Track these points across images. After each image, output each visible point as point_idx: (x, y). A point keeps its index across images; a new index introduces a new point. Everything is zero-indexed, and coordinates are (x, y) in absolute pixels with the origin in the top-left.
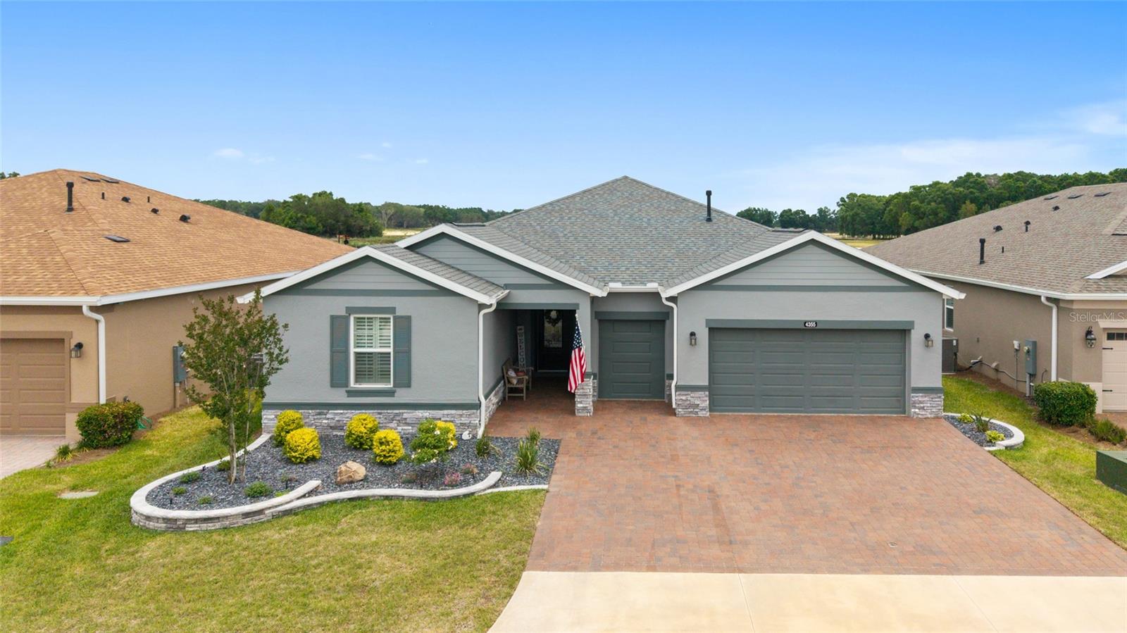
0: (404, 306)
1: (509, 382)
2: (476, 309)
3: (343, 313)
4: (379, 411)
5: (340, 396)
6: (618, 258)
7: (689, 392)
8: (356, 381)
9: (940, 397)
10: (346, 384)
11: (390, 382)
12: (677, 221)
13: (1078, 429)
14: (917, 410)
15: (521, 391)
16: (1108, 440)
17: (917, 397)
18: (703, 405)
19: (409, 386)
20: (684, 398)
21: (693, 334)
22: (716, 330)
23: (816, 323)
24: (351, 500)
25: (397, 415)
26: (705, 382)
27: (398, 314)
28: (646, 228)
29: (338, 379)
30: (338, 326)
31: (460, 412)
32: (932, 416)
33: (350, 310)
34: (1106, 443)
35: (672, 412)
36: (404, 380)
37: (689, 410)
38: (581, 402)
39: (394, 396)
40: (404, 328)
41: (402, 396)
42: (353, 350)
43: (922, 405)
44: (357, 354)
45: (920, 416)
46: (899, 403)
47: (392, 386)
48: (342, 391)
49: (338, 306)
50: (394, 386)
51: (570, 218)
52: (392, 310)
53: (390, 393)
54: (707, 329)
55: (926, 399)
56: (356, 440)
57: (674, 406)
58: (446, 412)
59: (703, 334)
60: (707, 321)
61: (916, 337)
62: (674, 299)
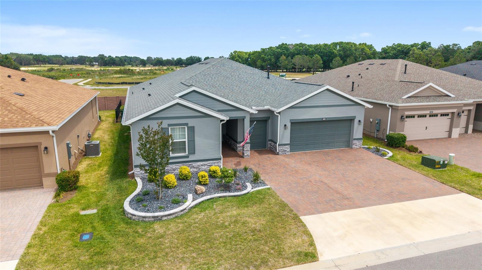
0: (191, 122)
2: (220, 122)
3: (167, 127)
4: (183, 164)
7: (283, 146)
8: (173, 153)
9: (361, 141)
13: (402, 148)
14: (354, 146)
16: (414, 151)
17: (354, 141)
18: (288, 150)
19: (194, 153)
20: (282, 148)
21: (285, 125)
22: (292, 123)
23: (326, 119)
25: (190, 165)
26: (289, 143)
27: (189, 125)
31: (214, 162)
32: (359, 147)
33: (169, 125)
34: (413, 152)
35: (277, 154)
36: (192, 151)
37: (283, 152)
38: (246, 153)
39: (188, 158)
40: (192, 130)
41: (192, 158)
43: (356, 144)
45: (355, 148)
46: (349, 144)
47: (187, 153)
49: (164, 124)
52: (186, 124)
54: (290, 123)
55: (358, 142)
57: (278, 151)
58: (209, 162)
59: (289, 125)
60: (291, 120)
61: (356, 121)
62: (279, 113)
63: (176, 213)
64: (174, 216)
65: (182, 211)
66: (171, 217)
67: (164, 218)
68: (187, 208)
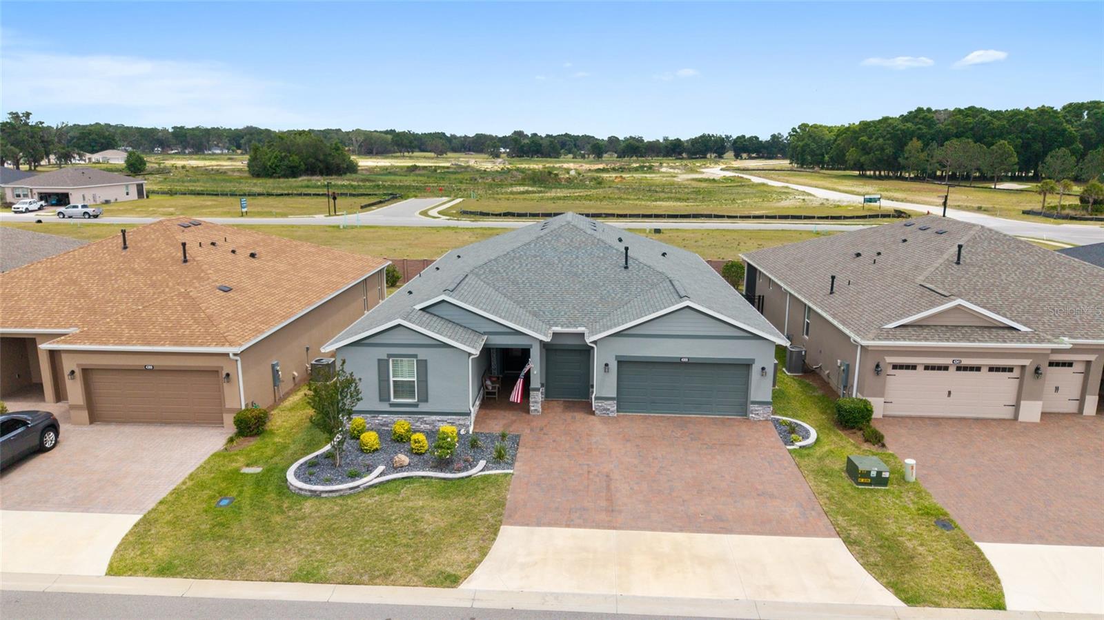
0: (423, 354)
1: (487, 388)
2: (467, 355)
3: (385, 357)
4: (409, 416)
5: (385, 406)
6: (559, 303)
7: (604, 401)
8: (395, 397)
9: (770, 408)
10: (389, 399)
11: (415, 398)
12: (603, 268)
13: (857, 431)
14: (753, 415)
15: (494, 393)
16: (870, 442)
17: (754, 407)
18: (613, 409)
19: (427, 401)
20: (600, 404)
21: (606, 365)
22: (623, 363)
23: (688, 359)
24: (403, 478)
25: (420, 418)
26: (615, 395)
27: (419, 358)
28: (581, 275)
29: (384, 397)
30: (382, 365)
31: (458, 417)
32: (764, 419)
33: (390, 356)
35: (593, 413)
36: (424, 398)
37: (604, 412)
38: (533, 406)
39: (418, 407)
40: (423, 366)
41: (423, 407)
42: (392, 379)
43: (757, 412)
44: (394, 381)
45: (756, 419)
46: (742, 409)
47: (416, 401)
48: (386, 403)
49: (382, 353)
50: (418, 401)
51: (527, 265)
52: (415, 356)
53: (415, 405)
54: (616, 362)
55: (761, 408)
56: (399, 437)
57: (594, 409)
58: (450, 417)
59: (613, 365)
60: (616, 356)
61: (756, 369)
62: (595, 342)
63: (341, 490)
64: (337, 494)
65: (351, 489)
66: (334, 495)
67: (324, 495)
68: (361, 487)
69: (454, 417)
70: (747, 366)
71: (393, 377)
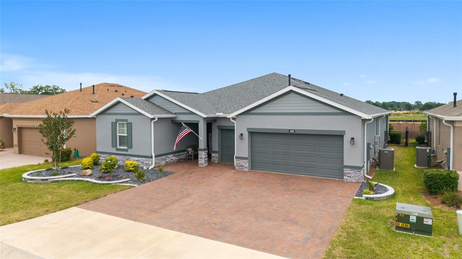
0: (130, 119)
2: (150, 120)
3: (114, 121)
4: (124, 157)
5: (114, 151)
7: (240, 160)
8: (120, 145)
10: (116, 146)
11: (126, 146)
14: (347, 177)
17: (347, 170)
18: (246, 166)
19: (132, 148)
20: (239, 162)
21: (242, 134)
22: (252, 133)
23: (294, 131)
25: (128, 158)
27: (128, 121)
29: (114, 145)
30: (114, 125)
32: (355, 181)
33: (117, 120)
35: (234, 168)
36: (130, 146)
37: (240, 168)
38: (200, 161)
39: (127, 151)
40: (130, 126)
41: (130, 152)
42: (118, 135)
43: (349, 175)
44: (119, 136)
45: (348, 181)
46: (341, 173)
48: (115, 148)
49: (113, 118)
50: (128, 148)
52: (126, 120)
53: (126, 150)
54: (248, 132)
55: (352, 172)
57: (235, 165)
58: (141, 158)
59: (246, 135)
60: (248, 129)
61: (347, 139)
62: (234, 119)
69: (143, 159)
70: (340, 136)
71: (119, 133)
